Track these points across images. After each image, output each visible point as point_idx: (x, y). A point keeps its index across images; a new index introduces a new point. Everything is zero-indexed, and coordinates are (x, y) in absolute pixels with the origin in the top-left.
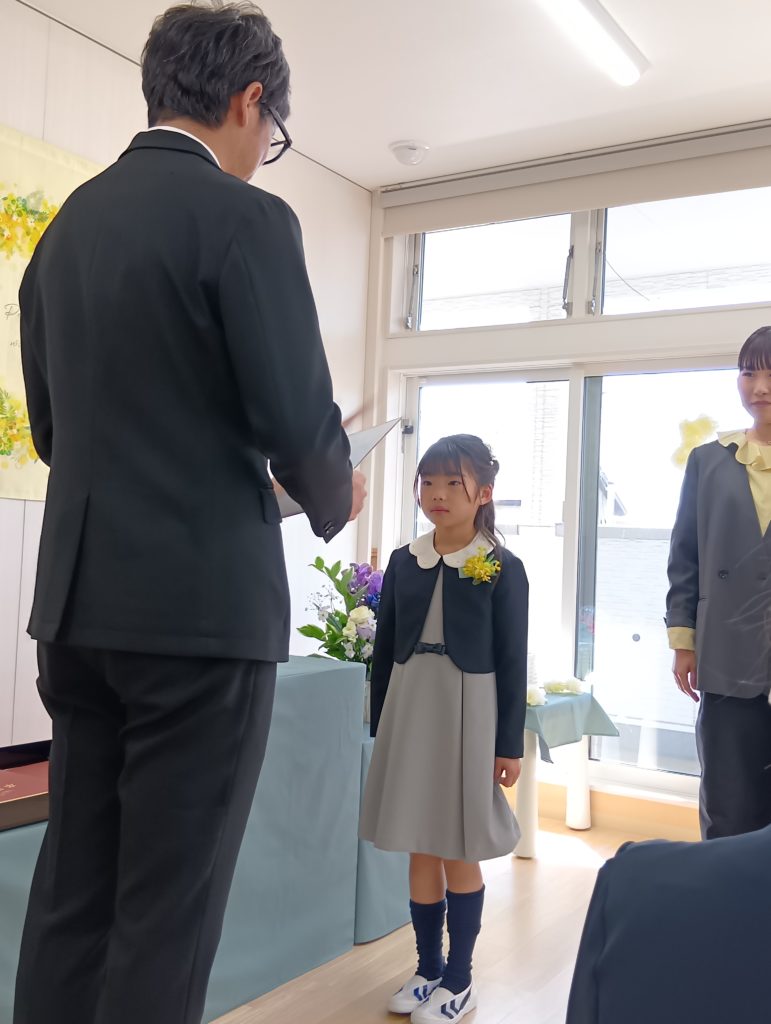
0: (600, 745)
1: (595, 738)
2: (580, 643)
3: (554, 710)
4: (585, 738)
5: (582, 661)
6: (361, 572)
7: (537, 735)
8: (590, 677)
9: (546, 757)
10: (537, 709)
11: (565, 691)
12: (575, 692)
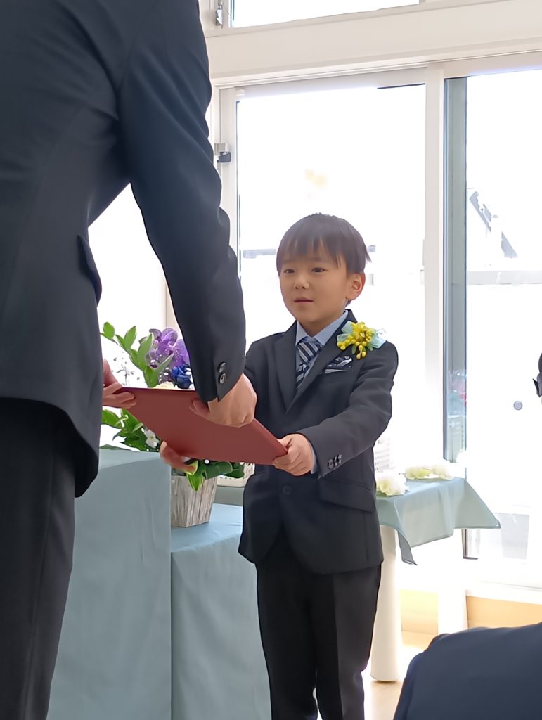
0: (478, 540)
1: (472, 533)
2: (449, 417)
3: (416, 501)
4: (458, 533)
5: (452, 439)
6: (163, 339)
7: (396, 532)
8: (462, 456)
9: (407, 558)
10: (395, 500)
11: (432, 476)
12: (443, 477)
